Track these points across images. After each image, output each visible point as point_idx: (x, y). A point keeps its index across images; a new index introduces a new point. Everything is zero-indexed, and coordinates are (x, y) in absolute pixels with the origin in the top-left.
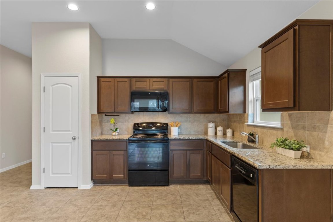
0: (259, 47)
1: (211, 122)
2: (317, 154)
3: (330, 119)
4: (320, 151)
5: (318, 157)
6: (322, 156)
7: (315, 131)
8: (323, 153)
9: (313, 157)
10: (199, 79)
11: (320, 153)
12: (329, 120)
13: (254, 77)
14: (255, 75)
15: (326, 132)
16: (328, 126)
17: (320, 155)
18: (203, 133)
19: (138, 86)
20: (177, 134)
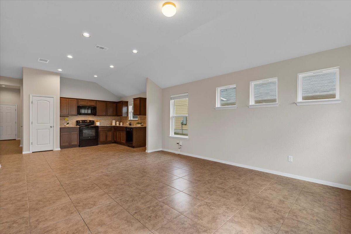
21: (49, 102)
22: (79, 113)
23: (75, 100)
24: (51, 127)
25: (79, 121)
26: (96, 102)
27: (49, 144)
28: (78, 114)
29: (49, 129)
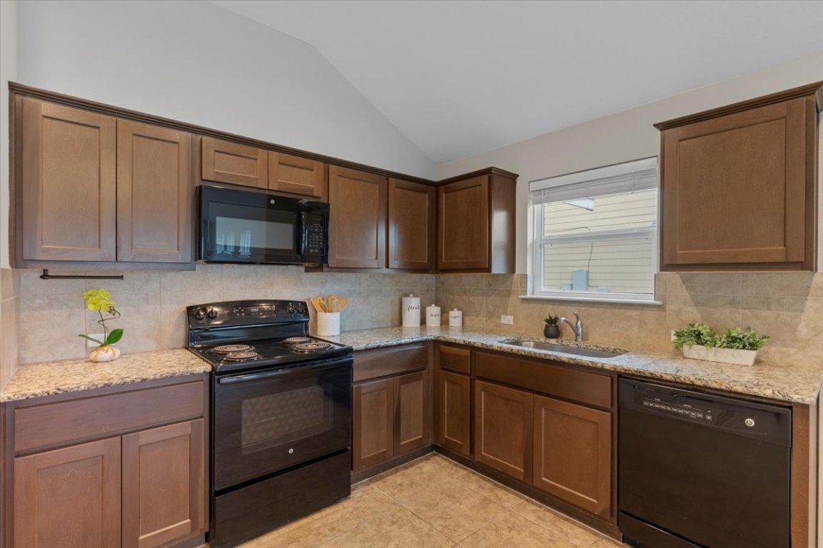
1: (411, 295)
2: (775, 352)
3: (813, 286)
4: (784, 345)
6: (789, 356)
7: (769, 309)
11: (785, 349)
12: (809, 287)
13: (544, 194)
14: (547, 191)
15: (802, 311)
16: (806, 299)
25: (204, 307)
26: (327, 172)
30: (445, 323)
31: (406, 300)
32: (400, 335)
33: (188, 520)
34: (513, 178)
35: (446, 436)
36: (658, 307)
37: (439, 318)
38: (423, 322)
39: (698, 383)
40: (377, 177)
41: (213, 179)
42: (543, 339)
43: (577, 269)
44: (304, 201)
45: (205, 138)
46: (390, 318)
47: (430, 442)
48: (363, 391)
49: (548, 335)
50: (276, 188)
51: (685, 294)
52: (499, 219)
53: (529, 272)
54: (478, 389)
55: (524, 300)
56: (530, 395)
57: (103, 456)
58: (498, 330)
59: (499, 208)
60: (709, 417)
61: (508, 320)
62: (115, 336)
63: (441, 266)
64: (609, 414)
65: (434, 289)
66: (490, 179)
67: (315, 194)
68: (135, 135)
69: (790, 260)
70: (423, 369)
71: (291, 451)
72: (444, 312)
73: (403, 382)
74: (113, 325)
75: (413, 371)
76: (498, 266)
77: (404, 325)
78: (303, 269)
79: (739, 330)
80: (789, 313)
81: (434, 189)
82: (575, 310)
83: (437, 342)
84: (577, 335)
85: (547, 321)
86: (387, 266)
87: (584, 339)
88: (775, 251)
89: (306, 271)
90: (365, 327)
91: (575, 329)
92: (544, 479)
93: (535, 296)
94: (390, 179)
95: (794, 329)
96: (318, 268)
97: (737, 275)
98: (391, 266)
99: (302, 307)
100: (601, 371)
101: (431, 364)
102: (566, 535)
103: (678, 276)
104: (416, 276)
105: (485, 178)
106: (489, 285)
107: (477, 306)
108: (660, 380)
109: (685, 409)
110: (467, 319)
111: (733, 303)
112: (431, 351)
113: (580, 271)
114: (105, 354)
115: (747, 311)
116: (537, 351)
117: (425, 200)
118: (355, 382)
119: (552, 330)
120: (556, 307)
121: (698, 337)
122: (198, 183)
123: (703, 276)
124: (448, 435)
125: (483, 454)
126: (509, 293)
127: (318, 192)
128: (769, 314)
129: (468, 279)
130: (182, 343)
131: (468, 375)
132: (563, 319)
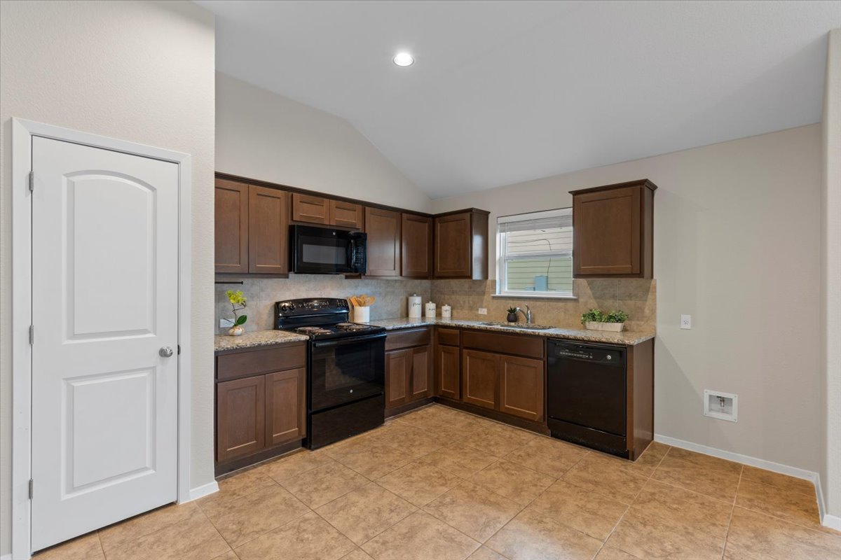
0: (569, 192)
4: (638, 320)
5: (635, 328)
7: (631, 300)
8: (643, 323)
9: (628, 328)
10: (411, 216)
11: (638, 322)
12: (649, 287)
15: (646, 300)
17: (638, 325)
18: (399, 316)
19: (306, 213)
20: (368, 321)
21: (153, 189)
22: (296, 265)
23: (280, 193)
24: (163, 353)
27: (155, 469)
28: (291, 269)
29: (154, 368)
30: (439, 315)
31: (411, 299)
32: (408, 322)
33: (297, 429)
34: (486, 214)
35: (443, 389)
36: (575, 300)
37: (434, 311)
38: (423, 314)
39: (586, 339)
40: (394, 213)
41: (298, 220)
42: (506, 323)
43: (538, 275)
44: (352, 232)
45: (294, 194)
46: (400, 311)
47: (432, 395)
48: (391, 357)
49: (509, 320)
50: (334, 224)
51: (589, 292)
52: (477, 241)
53: (497, 279)
54: (464, 355)
55: (494, 297)
56: (498, 355)
57: (256, 386)
58: (477, 318)
59: (477, 234)
60: (591, 357)
61: (483, 311)
62: (242, 320)
63: (436, 274)
64: (542, 362)
65: (430, 291)
66: (471, 215)
67: (357, 227)
68: (258, 195)
69: (634, 272)
70: (427, 345)
71: (351, 391)
72: (438, 308)
73: (416, 352)
74: (240, 314)
75: (420, 346)
76: (477, 275)
77: (410, 316)
78: (344, 277)
79: (614, 312)
80: (640, 302)
81: (431, 219)
82: (526, 303)
83: (436, 327)
84: (528, 319)
85: (509, 311)
86: (401, 275)
87: (533, 322)
88: (626, 267)
89: (346, 278)
90: (384, 318)
91: (526, 316)
92: (506, 406)
93: (502, 295)
94: (403, 214)
95: (642, 310)
96: (359, 277)
97: (616, 280)
98: (403, 275)
99: (344, 303)
100: (538, 336)
101: (432, 342)
102: (519, 435)
103: (585, 281)
104: (417, 282)
105: (468, 215)
106: (471, 288)
107: (461, 302)
108: (568, 339)
109: (580, 354)
110: (455, 312)
111: (614, 297)
112: (432, 332)
113: (541, 276)
114: (239, 330)
115: (620, 301)
116: (502, 328)
117: (426, 227)
118: (387, 351)
119: (512, 316)
120: (515, 302)
121: (593, 317)
122: (291, 223)
123: (599, 282)
124: (444, 388)
125: (469, 397)
126: (484, 293)
127: (359, 226)
128: (630, 303)
129: (454, 283)
130: (272, 326)
131: (458, 346)
132: (518, 308)
